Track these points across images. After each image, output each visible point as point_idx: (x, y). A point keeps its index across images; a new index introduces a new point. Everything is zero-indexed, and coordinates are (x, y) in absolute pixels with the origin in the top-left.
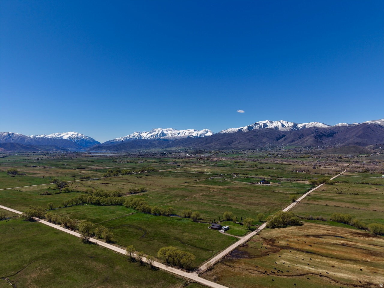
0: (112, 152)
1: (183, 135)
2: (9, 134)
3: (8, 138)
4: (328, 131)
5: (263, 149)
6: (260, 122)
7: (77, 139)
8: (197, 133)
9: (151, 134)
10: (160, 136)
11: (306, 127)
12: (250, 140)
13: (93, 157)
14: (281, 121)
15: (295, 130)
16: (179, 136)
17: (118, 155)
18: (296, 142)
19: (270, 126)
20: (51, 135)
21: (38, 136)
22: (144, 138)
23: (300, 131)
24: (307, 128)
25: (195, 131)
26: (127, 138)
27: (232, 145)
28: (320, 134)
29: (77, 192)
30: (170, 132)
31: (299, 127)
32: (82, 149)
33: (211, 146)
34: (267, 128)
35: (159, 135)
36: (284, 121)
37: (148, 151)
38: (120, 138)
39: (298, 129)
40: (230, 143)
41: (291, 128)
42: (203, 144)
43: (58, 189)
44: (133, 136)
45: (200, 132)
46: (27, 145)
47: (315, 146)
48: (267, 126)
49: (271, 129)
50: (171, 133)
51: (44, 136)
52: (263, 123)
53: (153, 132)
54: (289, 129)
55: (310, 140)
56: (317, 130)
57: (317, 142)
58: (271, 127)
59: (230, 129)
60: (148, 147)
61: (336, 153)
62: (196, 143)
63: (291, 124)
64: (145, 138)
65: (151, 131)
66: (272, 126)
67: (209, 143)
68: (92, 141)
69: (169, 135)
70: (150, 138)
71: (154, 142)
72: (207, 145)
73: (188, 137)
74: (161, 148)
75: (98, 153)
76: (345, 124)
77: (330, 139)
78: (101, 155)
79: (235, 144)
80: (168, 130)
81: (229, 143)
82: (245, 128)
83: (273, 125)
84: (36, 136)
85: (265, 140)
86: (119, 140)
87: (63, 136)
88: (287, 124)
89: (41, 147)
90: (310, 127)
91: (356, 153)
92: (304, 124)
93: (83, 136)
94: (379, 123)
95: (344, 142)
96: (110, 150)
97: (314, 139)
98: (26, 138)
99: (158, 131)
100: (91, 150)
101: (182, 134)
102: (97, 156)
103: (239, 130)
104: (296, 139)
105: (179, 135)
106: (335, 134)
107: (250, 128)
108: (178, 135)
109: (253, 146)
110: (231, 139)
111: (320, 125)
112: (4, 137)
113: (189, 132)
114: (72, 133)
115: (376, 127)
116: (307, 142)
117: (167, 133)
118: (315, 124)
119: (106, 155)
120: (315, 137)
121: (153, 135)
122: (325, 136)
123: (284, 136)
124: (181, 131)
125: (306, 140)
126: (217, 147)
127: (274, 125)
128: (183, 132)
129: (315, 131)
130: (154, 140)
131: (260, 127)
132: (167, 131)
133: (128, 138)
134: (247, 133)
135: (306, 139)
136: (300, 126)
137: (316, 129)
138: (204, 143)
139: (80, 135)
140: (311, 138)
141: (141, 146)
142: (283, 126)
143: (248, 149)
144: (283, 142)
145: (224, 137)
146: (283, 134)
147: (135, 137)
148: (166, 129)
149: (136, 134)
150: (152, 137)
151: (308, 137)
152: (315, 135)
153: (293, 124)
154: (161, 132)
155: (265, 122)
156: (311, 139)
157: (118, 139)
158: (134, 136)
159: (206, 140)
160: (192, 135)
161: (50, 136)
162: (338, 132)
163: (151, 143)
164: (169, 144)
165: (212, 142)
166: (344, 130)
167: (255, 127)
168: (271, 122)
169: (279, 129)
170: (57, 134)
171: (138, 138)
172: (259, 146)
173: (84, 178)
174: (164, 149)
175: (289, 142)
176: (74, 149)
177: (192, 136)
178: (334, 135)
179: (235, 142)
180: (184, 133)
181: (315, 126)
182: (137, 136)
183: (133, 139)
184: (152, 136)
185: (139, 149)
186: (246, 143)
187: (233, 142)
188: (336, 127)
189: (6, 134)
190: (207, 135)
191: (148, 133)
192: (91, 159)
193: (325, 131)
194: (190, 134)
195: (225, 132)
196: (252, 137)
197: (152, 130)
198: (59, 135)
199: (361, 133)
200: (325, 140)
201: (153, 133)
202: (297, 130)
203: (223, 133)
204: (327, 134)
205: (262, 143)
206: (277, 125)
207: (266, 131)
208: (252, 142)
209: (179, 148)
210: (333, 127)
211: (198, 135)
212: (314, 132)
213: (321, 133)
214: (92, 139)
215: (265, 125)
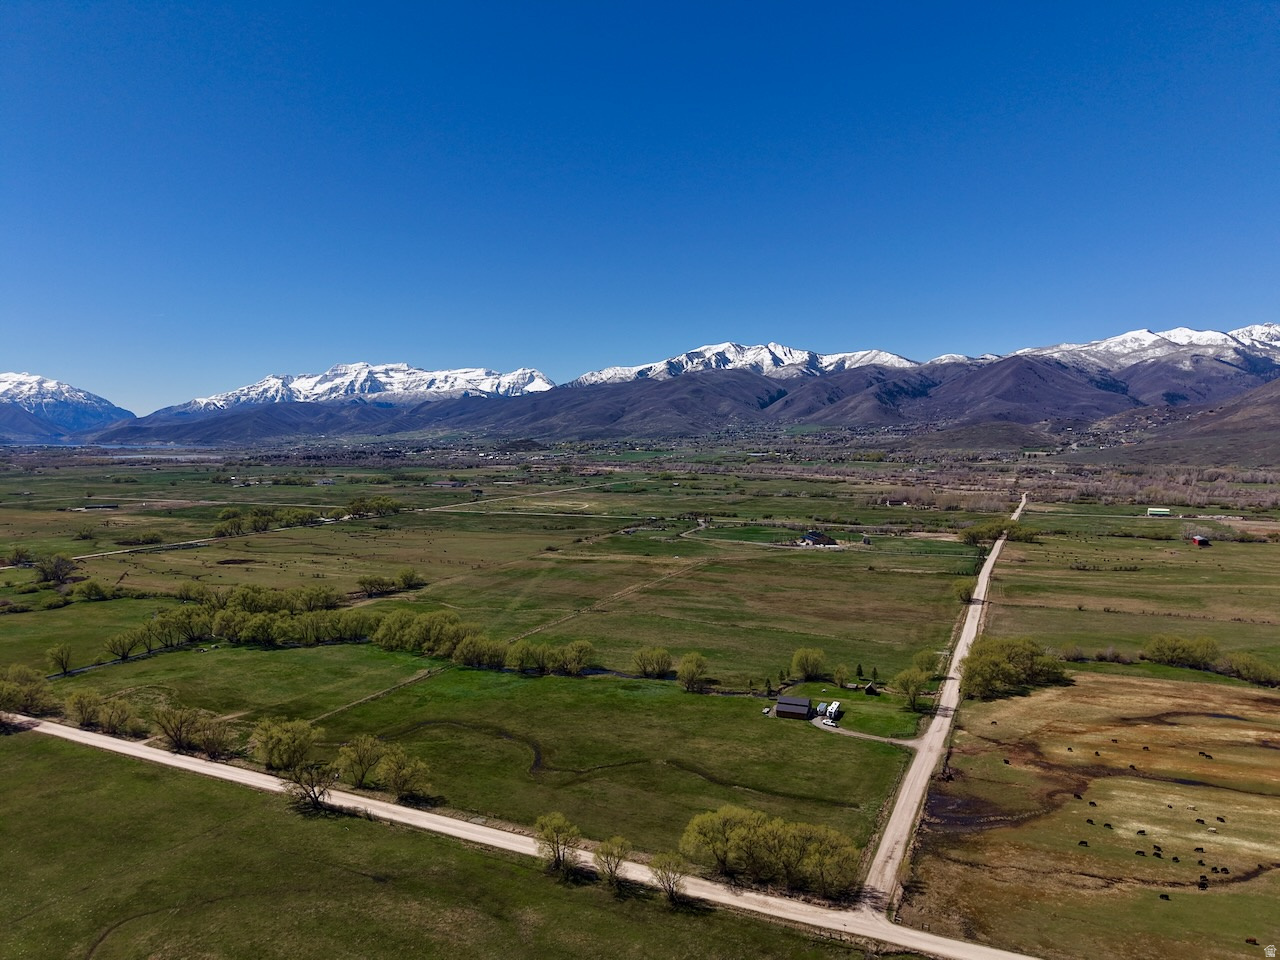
0: (192, 448)
1: (447, 387)
4: (914, 377)
5: (722, 434)
6: (705, 347)
7: (39, 401)
8: (497, 381)
9: (328, 385)
10: (362, 389)
11: (847, 366)
12: (680, 407)
13: (124, 466)
14: (771, 346)
15: (815, 375)
16: (431, 390)
17: (219, 457)
18: (822, 412)
19: (739, 361)
22: (302, 397)
23: (830, 378)
24: (851, 370)
25: (488, 374)
26: (239, 398)
27: (625, 423)
28: (890, 386)
29: (138, 597)
30: (398, 377)
31: (825, 364)
32: (63, 435)
33: (552, 428)
34: (727, 367)
35: (357, 385)
36: (780, 347)
37: (324, 442)
38: (211, 397)
39: (820, 370)
40: (615, 418)
41: (800, 367)
42: (523, 418)
43: (48, 588)
44: (261, 389)
45: (507, 380)
47: (881, 425)
48: (727, 361)
49: (742, 371)
50: (401, 382)
52: (715, 352)
53: (336, 376)
54: (793, 371)
55: (863, 405)
56: (881, 376)
57: (886, 411)
58: (739, 364)
59: (611, 371)
60: (323, 428)
61: (957, 447)
62: (499, 416)
63: (800, 356)
64: (307, 397)
65: (327, 373)
66: (744, 363)
67: (547, 415)
68: (100, 410)
69: (396, 386)
70: (324, 398)
71: (344, 413)
72: (540, 423)
73: (466, 394)
74: (373, 433)
75: (135, 451)
76: (960, 357)
77: (920, 402)
78: (154, 457)
79: (632, 420)
80: (392, 370)
81: (611, 415)
82: (660, 366)
83: (745, 359)
85: (724, 406)
86: (207, 404)
88: (789, 355)
90: (857, 365)
91: (1014, 443)
92: (841, 356)
93: (64, 388)
94: (1056, 355)
95: (962, 413)
96: (178, 439)
97: (876, 402)
99: (355, 372)
100: (104, 439)
101: (443, 384)
102: (139, 462)
103: (640, 373)
104: (821, 405)
105: (433, 388)
106: (933, 389)
107: (673, 367)
108: (428, 387)
109: (691, 427)
110: (618, 402)
111: (888, 359)
113: (468, 376)
114: (19, 376)
115: (1049, 368)
116: (855, 413)
117: (388, 380)
118: (874, 357)
119: (173, 457)
120: (878, 396)
121: (337, 387)
122: (907, 393)
123: (782, 394)
124: (440, 375)
125: (851, 408)
126: (574, 430)
127: (749, 357)
128: (446, 377)
129: (877, 379)
130: (342, 405)
131: (707, 364)
132: (386, 372)
133: (243, 399)
134: (666, 383)
135: (852, 404)
136: (828, 361)
137: (880, 373)
138: (527, 416)
139: (51, 385)
140: (867, 400)
141: (295, 427)
142: (777, 361)
143: (675, 436)
144: (782, 413)
145: (593, 396)
146: (780, 387)
147: (269, 395)
148: (384, 367)
149: (273, 384)
150: (334, 395)
151: (859, 398)
152: (878, 390)
153: (806, 356)
154: (364, 375)
155: (720, 348)
156: (866, 405)
157: (205, 401)
158: (266, 391)
159: (535, 406)
160: (480, 388)
162: (940, 382)
163: (331, 416)
164: (398, 417)
165: (556, 413)
166: (960, 376)
167: (690, 363)
168: (740, 349)
169: (765, 370)
171: (282, 398)
172: (708, 427)
173: (136, 542)
174: (385, 438)
175: (800, 414)
176: (31, 438)
177: (478, 393)
178: (932, 391)
179: (630, 412)
180: (450, 380)
181: (873, 362)
182: (277, 391)
183: (260, 402)
184: (332, 390)
185: (292, 438)
186: (669, 416)
187: (623, 412)
188: (935, 368)
190: (531, 388)
191: (318, 378)
192: (123, 473)
193: (906, 378)
194: (470, 386)
195: (594, 379)
196: (685, 396)
197: (333, 370)
199: (1009, 383)
200: (907, 406)
201: (338, 381)
202: (818, 374)
203: (587, 383)
204: (910, 389)
205: (715, 415)
206: (759, 358)
207: (726, 376)
208: (686, 413)
209: (441, 434)
210: (927, 368)
211: (501, 390)
212: (874, 381)
213: (895, 384)
214: (102, 399)
215: (722, 358)
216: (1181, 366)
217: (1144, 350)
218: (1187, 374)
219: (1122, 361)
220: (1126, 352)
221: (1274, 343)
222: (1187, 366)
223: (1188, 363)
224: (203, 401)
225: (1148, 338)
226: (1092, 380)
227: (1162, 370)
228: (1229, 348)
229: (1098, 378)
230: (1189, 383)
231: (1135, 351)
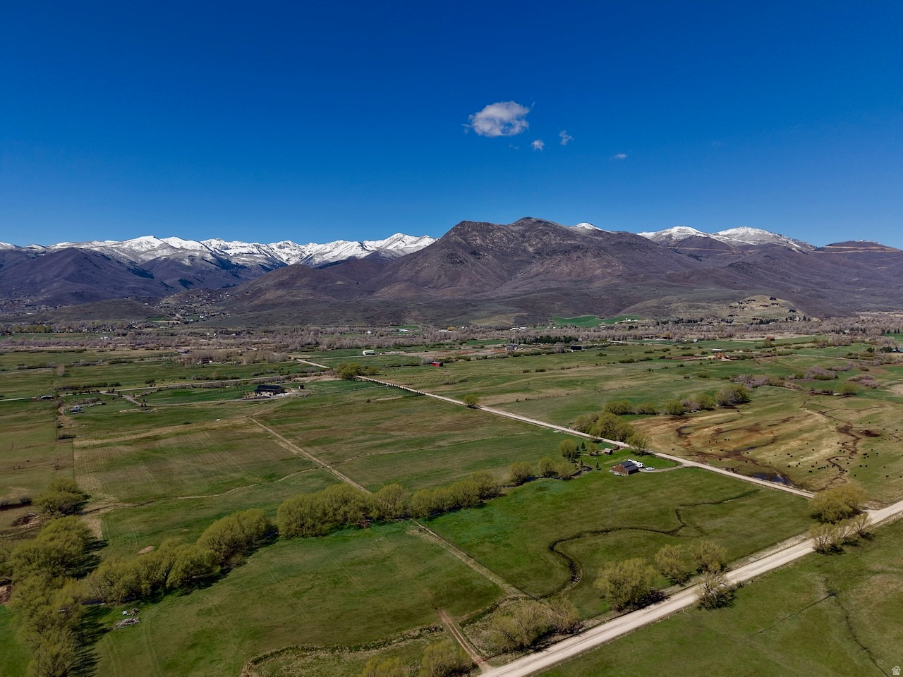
162: (2, 265)
216: (183, 262)
217: (155, 250)
218: (188, 268)
219: (143, 256)
220: (143, 250)
221: (226, 251)
222: (187, 262)
223: (187, 261)
225: (157, 243)
226: (129, 269)
227: (172, 264)
228: (208, 253)
229: (132, 267)
230: (193, 274)
231: (149, 250)
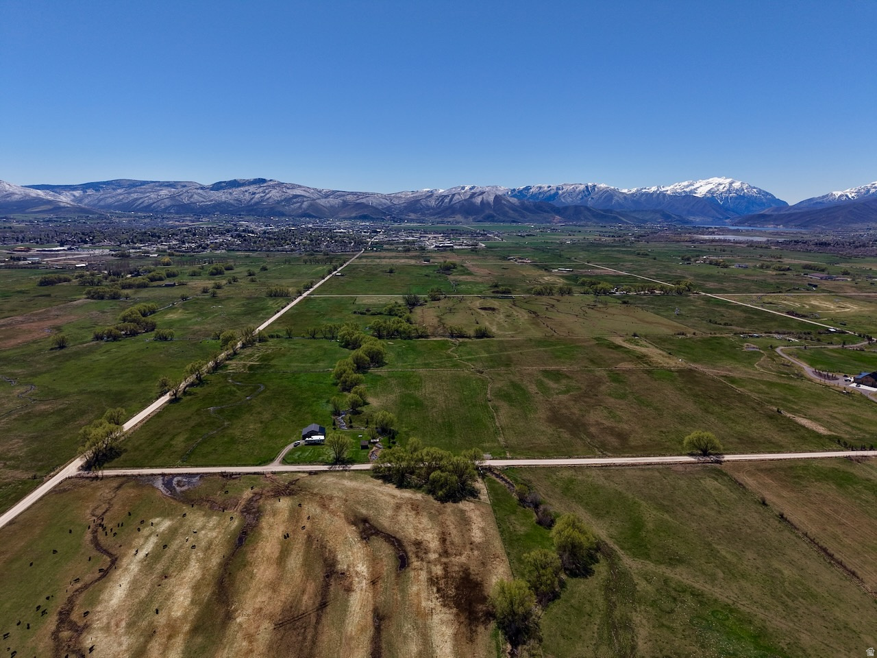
2: (587, 187)
3: (585, 196)
7: (727, 195)
20: (672, 187)
21: (645, 188)
26: (869, 190)
46: (604, 211)
51: (658, 190)
68: (764, 201)
84: (642, 189)
86: (841, 196)
87: (696, 189)
89: (633, 215)
93: (745, 187)
98: (616, 195)
112: (580, 192)
114: (719, 179)
133: (872, 191)
139: (737, 185)
157: (840, 193)
161: (669, 189)
170: (686, 183)
189: (582, 187)
198: (688, 186)
214: (767, 193)
224: (838, 193)
